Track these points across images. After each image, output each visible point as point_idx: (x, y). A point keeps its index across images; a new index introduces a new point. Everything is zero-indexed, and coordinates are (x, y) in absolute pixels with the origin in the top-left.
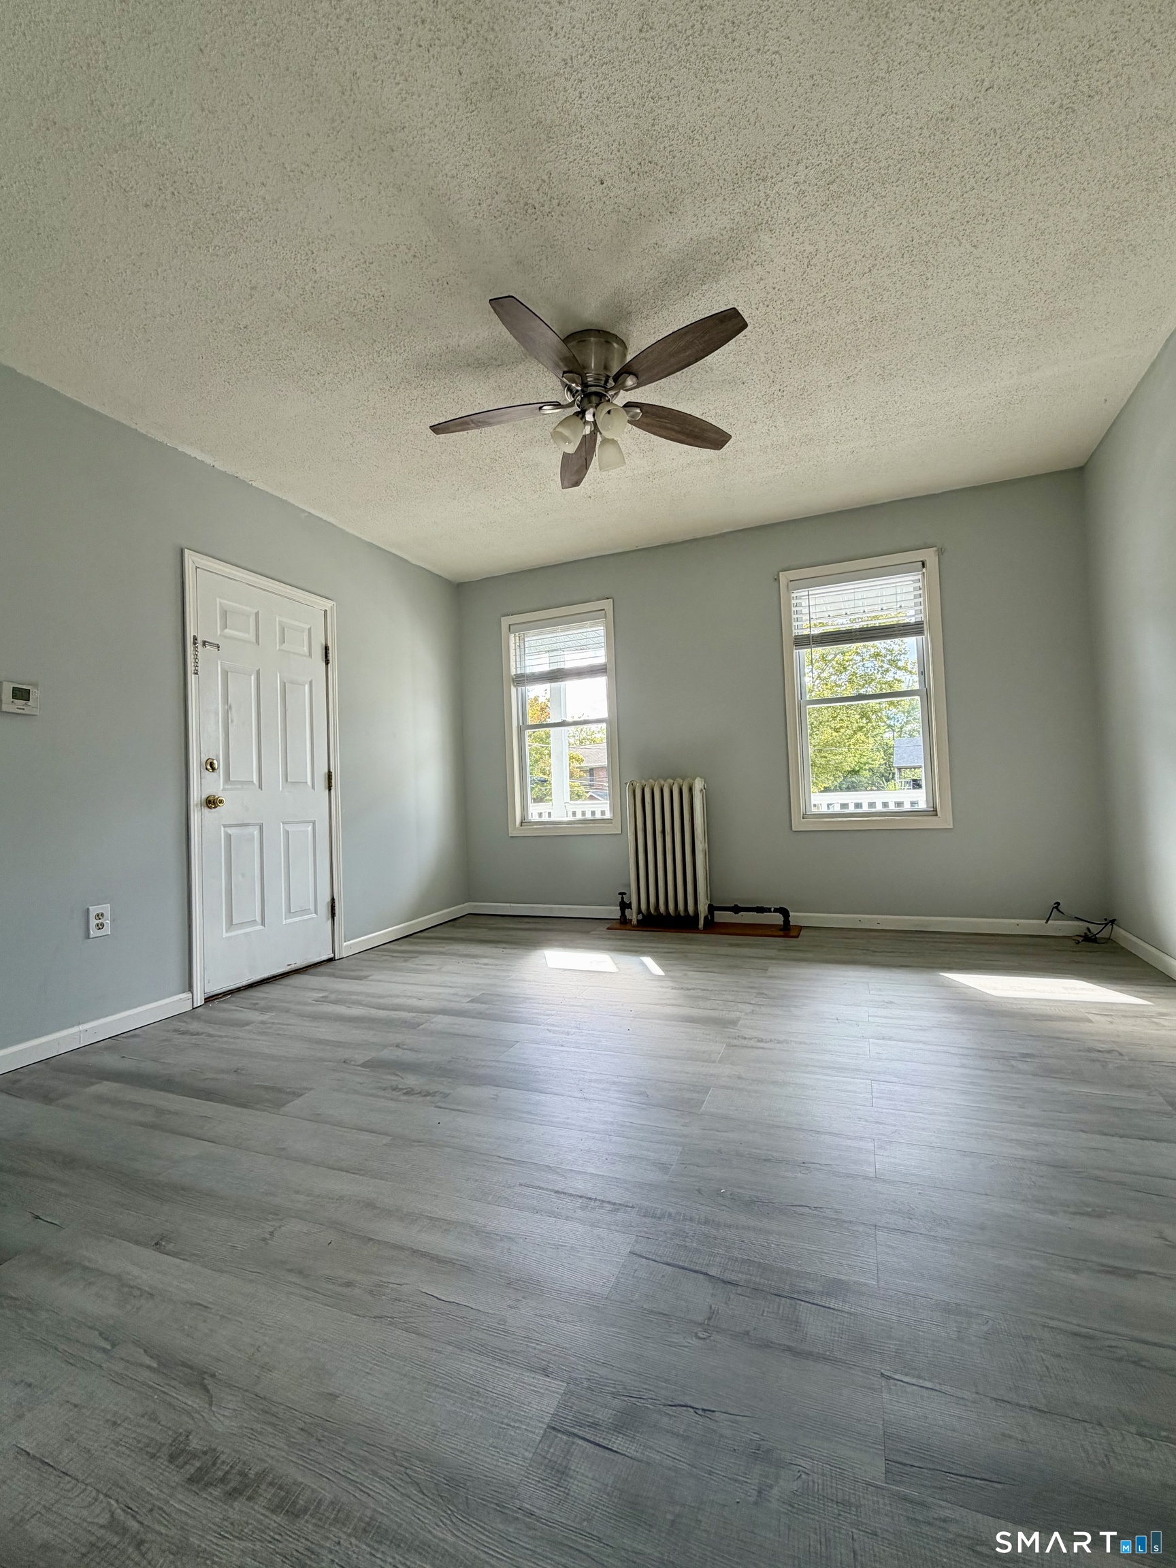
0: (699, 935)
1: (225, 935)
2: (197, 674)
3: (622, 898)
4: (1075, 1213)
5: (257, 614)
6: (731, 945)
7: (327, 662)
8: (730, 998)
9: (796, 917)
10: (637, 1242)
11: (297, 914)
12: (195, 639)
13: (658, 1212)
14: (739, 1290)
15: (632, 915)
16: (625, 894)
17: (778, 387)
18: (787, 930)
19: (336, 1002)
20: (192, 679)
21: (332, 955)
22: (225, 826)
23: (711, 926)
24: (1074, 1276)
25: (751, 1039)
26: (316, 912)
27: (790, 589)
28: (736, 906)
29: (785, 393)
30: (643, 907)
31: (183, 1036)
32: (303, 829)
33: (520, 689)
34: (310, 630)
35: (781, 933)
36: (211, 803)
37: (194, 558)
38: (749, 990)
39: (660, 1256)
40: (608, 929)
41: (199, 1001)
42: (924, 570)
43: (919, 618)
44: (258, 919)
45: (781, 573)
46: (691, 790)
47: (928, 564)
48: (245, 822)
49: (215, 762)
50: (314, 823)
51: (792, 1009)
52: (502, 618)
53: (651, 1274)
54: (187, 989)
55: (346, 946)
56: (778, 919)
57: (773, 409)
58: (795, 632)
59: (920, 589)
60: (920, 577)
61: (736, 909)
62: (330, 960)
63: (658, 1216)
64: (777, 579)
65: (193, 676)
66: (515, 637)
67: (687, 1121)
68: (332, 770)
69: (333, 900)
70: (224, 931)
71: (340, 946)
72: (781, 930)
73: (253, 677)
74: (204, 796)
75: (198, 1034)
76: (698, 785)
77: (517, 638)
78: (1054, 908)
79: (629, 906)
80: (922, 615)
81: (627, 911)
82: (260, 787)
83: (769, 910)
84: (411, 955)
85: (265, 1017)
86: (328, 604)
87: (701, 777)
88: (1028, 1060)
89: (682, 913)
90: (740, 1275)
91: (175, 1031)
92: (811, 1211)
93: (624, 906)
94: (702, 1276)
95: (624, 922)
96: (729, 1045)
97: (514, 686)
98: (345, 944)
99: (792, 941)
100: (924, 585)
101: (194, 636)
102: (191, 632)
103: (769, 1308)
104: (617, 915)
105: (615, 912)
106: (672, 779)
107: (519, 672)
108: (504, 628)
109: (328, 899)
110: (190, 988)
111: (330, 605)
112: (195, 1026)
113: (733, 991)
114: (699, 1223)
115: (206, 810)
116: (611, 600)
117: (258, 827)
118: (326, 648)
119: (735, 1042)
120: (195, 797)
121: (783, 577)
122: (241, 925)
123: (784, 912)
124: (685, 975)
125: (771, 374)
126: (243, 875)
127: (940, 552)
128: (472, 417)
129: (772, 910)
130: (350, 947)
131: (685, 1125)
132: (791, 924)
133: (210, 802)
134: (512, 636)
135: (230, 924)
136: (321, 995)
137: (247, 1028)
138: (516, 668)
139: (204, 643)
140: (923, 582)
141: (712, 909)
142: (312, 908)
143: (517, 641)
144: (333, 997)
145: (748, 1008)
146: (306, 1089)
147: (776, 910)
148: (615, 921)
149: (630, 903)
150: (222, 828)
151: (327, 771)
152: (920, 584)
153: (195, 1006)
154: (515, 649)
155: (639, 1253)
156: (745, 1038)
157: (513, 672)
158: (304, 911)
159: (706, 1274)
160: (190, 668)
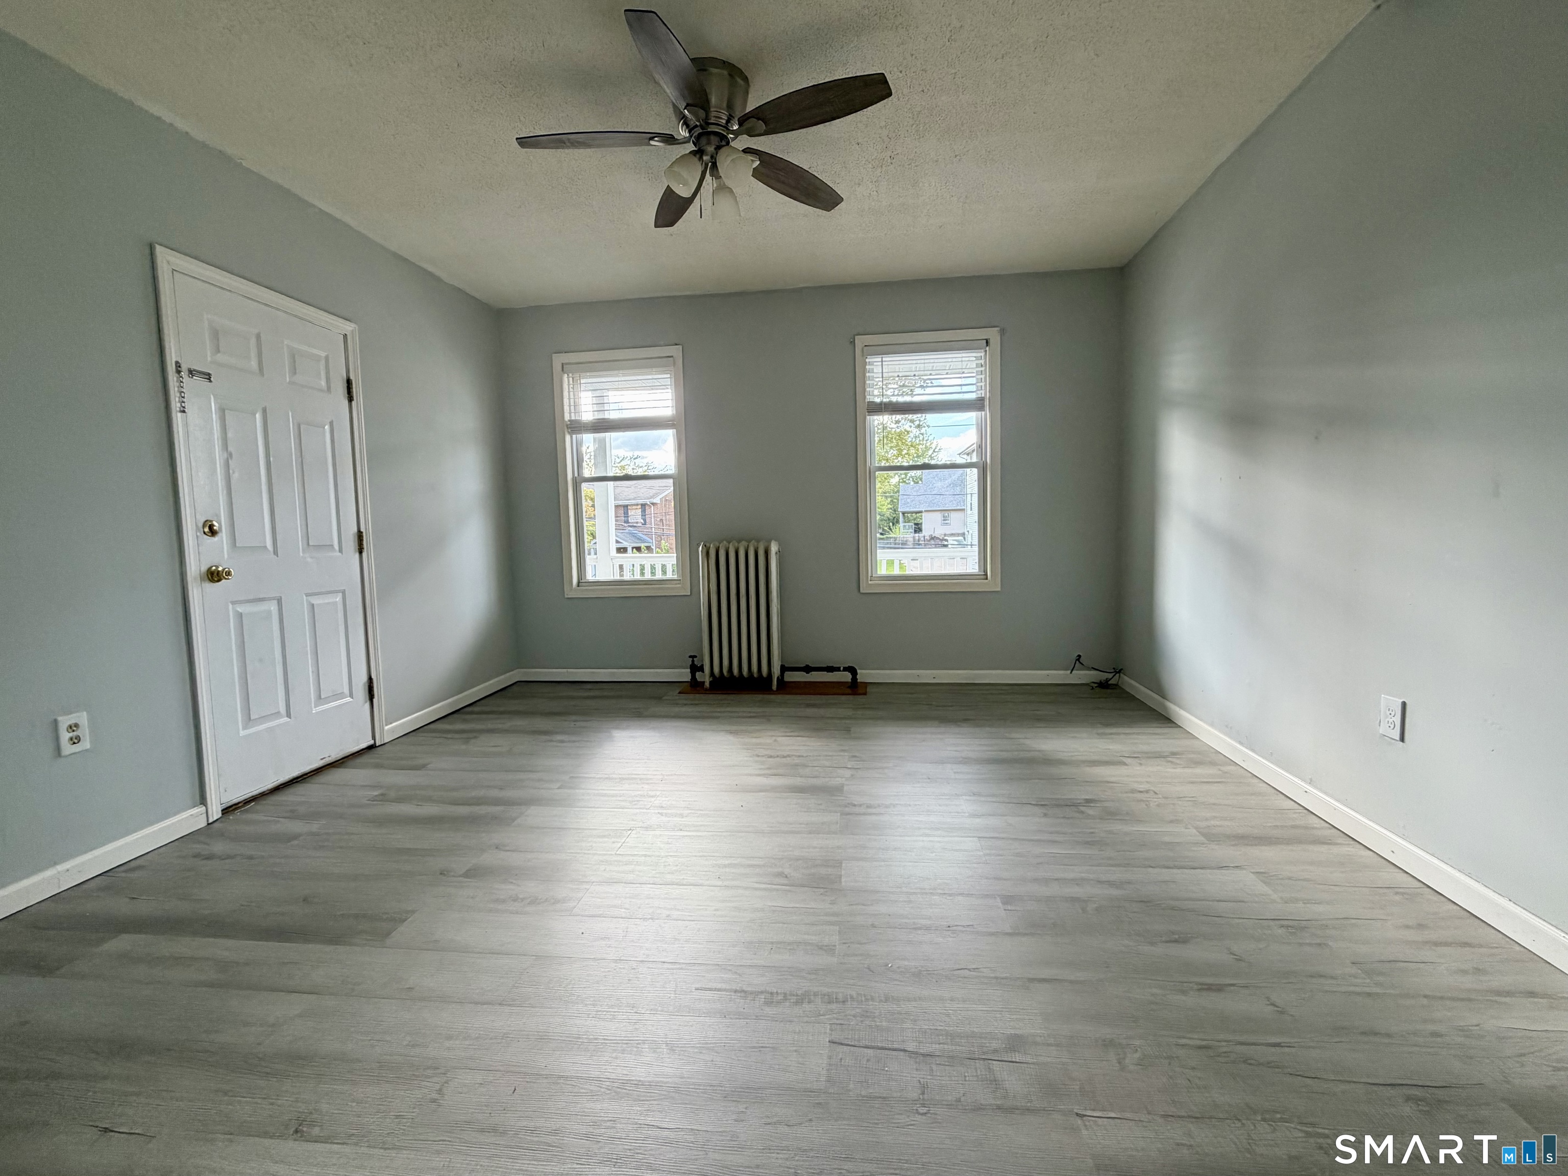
0: (772, 697)
1: (242, 733)
2: (184, 412)
3: (693, 661)
4: (1167, 942)
5: (258, 337)
6: (808, 706)
7: (350, 399)
8: (827, 763)
9: (864, 675)
10: (831, 1030)
11: (328, 700)
12: (178, 365)
13: (840, 996)
14: (938, 1061)
15: (705, 677)
16: (695, 657)
17: (889, 153)
18: (855, 688)
19: (399, 800)
20: (178, 419)
21: (372, 742)
22: (233, 603)
23: (785, 687)
24: (1184, 998)
25: (860, 805)
26: (351, 696)
27: (865, 354)
28: (807, 666)
29: (894, 160)
30: (716, 670)
31: (209, 862)
32: (331, 600)
33: (574, 436)
34: (327, 358)
35: (849, 691)
36: (214, 576)
37: (172, 259)
38: (842, 754)
39: (859, 1041)
40: (680, 693)
41: (215, 813)
42: (987, 348)
43: (981, 394)
44: (283, 710)
45: (856, 337)
46: (767, 553)
47: (991, 342)
48: (261, 596)
49: (215, 523)
50: (344, 592)
51: (886, 771)
52: (554, 355)
53: (856, 1060)
54: (198, 801)
55: (388, 730)
56: (847, 677)
57: (879, 174)
58: (869, 398)
59: (982, 366)
60: (983, 354)
61: (808, 669)
62: (371, 748)
63: (841, 1000)
64: (853, 343)
65: (179, 415)
66: (568, 378)
67: (833, 898)
68: (363, 529)
69: (370, 679)
70: (241, 727)
71: (382, 729)
72: (849, 687)
73: (258, 416)
74: (204, 568)
75: (229, 857)
76: (774, 548)
77: (571, 379)
78: (1077, 660)
79: (701, 669)
80: (983, 392)
81: (698, 675)
82: (276, 553)
83: (838, 669)
84: (470, 735)
85: (315, 827)
86: (349, 327)
87: (775, 540)
88: (1092, 805)
89: (755, 675)
90: (934, 1046)
91: (196, 856)
92: (972, 973)
93: (695, 669)
94: (902, 1053)
95: (694, 686)
96: (842, 814)
97: (569, 432)
98: (386, 728)
99: (860, 699)
100: (985, 362)
101: (177, 363)
102: (172, 357)
103: (968, 1073)
104: (688, 678)
105: (684, 675)
106: (746, 541)
107: (573, 418)
108: (557, 367)
109: (365, 679)
110: (203, 800)
111: (351, 329)
112: (219, 847)
113: (826, 756)
114: (881, 1001)
115: (209, 587)
116: (680, 347)
117: (275, 602)
118: (349, 382)
119: (847, 809)
120: (195, 567)
121: (860, 341)
122: (264, 719)
123: (852, 670)
124: (775, 740)
125: (886, 139)
126: (261, 660)
127: (1003, 332)
128: (569, 136)
129: (842, 669)
130: (393, 730)
131: (832, 903)
132: (858, 681)
133: (212, 573)
134: (566, 375)
135: (248, 720)
136: (376, 793)
137: (295, 842)
138: (570, 413)
139: (191, 372)
140: (985, 358)
141: (784, 669)
142: (346, 691)
143: (571, 382)
144: (392, 794)
145: (848, 773)
146: (407, 912)
147: (845, 669)
148: (685, 684)
149: (702, 665)
150: (231, 606)
151: (355, 530)
152: (982, 362)
153: (211, 821)
154: (569, 392)
155: (837, 1041)
156: (855, 805)
157: (567, 417)
158: (339, 696)
159: (905, 1051)
160: (175, 405)
